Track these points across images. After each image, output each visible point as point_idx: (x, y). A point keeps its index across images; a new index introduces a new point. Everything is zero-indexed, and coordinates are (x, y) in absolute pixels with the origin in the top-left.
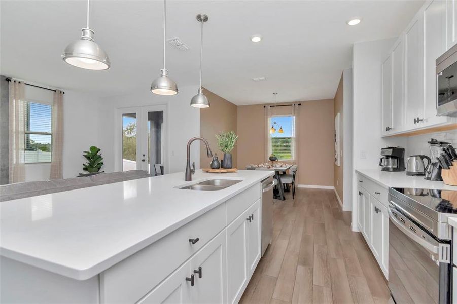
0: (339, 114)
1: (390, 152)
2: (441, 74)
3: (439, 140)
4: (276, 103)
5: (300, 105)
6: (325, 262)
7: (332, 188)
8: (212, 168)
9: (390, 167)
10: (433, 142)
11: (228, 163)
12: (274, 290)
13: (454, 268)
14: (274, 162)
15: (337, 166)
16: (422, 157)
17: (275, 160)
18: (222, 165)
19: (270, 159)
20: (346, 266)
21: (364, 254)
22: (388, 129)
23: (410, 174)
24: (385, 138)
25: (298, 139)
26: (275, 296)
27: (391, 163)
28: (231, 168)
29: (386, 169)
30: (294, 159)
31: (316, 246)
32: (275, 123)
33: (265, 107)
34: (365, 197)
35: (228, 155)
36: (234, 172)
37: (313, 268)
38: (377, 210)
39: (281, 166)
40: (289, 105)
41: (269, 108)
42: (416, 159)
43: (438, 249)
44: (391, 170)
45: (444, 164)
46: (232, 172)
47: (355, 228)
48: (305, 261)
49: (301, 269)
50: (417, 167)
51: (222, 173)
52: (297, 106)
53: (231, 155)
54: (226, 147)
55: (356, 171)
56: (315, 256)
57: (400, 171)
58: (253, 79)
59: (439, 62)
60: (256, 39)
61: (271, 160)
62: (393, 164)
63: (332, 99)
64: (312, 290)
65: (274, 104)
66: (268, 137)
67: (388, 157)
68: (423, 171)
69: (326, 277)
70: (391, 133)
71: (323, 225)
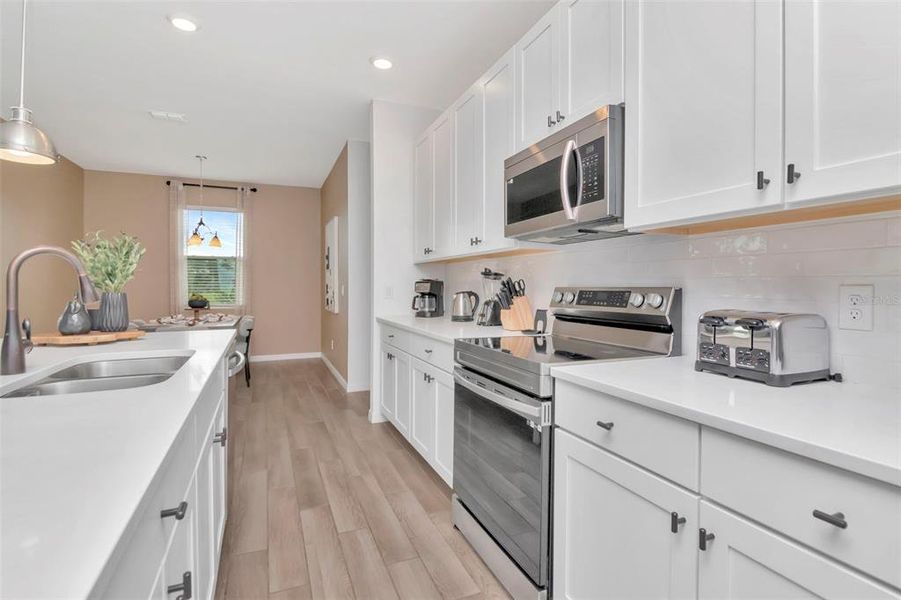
0: (336, 219)
1: (427, 288)
2: (511, 181)
3: (493, 271)
4: (203, 180)
5: (254, 190)
6: (346, 487)
7: (318, 355)
8: (64, 334)
9: (427, 309)
10: (487, 273)
11: (114, 316)
12: (268, 577)
13: (556, 429)
14: (201, 311)
15: (334, 314)
16: (470, 294)
17: (202, 307)
18: (95, 323)
19: (190, 305)
20: (379, 482)
21: (401, 454)
22: (427, 251)
23: (456, 319)
24: (420, 265)
25: (250, 262)
26: (274, 587)
27: (427, 305)
28: (124, 329)
29: (421, 314)
30: (241, 304)
31: (322, 465)
32: (201, 223)
33: (168, 183)
34: (399, 360)
35: (114, 297)
36: (136, 339)
37: (329, 506)
38: (428, 378)
39: (220, 320)
40: (230, 187)
41: (181, 187)
42: (464, 297)
43: (540, 411)
44: (429, 314)
45: (505, 302)
46: (130, 339)
47: (375, 417)
48: (310, 498)
49: (307, 515)
50: (465, 307)
51: (99, 343)
52: (249, 192)
53: (124, 296)
54: (110, 275)
55: (380, 321)
56: (326, 482)
57: (438, 316)
58: (150, 113)
59: (509, 164)
60: (184, 25)
61: (193, 307)
62: (430, 306)
63: (317, 189)
64: (340, 543)
65: (199, 180)
66: (179, 254)
67: (423, 295)
68: (470, 314)
69: (356, 512)
70: (431, 257)
71: (322, 425)
